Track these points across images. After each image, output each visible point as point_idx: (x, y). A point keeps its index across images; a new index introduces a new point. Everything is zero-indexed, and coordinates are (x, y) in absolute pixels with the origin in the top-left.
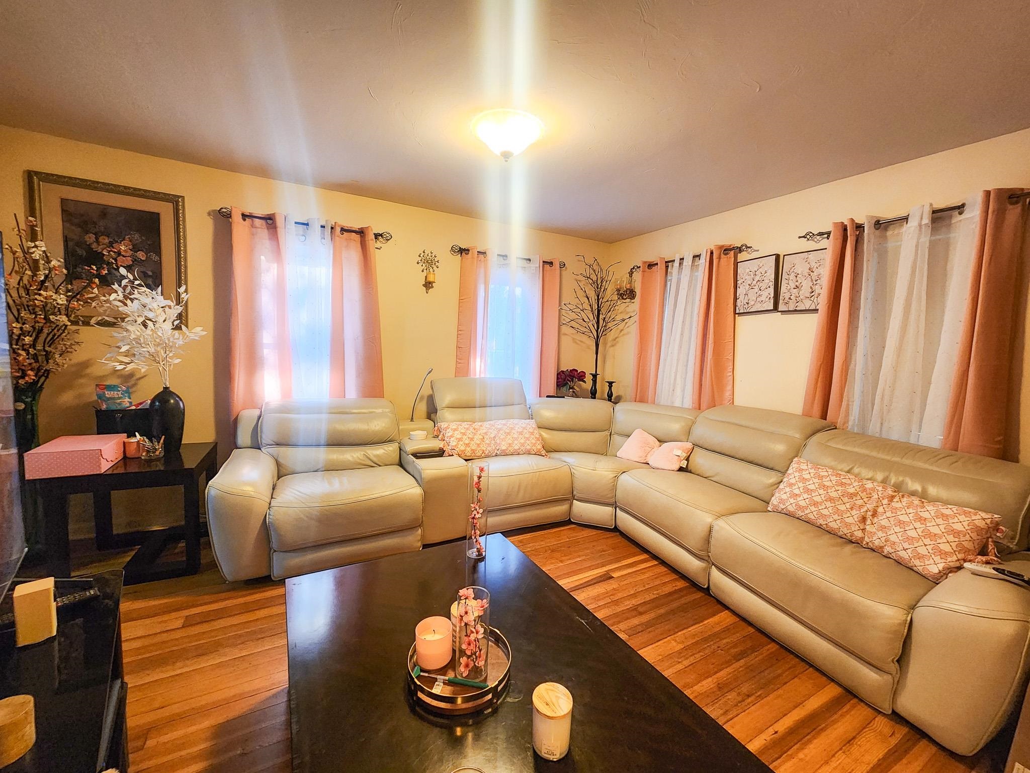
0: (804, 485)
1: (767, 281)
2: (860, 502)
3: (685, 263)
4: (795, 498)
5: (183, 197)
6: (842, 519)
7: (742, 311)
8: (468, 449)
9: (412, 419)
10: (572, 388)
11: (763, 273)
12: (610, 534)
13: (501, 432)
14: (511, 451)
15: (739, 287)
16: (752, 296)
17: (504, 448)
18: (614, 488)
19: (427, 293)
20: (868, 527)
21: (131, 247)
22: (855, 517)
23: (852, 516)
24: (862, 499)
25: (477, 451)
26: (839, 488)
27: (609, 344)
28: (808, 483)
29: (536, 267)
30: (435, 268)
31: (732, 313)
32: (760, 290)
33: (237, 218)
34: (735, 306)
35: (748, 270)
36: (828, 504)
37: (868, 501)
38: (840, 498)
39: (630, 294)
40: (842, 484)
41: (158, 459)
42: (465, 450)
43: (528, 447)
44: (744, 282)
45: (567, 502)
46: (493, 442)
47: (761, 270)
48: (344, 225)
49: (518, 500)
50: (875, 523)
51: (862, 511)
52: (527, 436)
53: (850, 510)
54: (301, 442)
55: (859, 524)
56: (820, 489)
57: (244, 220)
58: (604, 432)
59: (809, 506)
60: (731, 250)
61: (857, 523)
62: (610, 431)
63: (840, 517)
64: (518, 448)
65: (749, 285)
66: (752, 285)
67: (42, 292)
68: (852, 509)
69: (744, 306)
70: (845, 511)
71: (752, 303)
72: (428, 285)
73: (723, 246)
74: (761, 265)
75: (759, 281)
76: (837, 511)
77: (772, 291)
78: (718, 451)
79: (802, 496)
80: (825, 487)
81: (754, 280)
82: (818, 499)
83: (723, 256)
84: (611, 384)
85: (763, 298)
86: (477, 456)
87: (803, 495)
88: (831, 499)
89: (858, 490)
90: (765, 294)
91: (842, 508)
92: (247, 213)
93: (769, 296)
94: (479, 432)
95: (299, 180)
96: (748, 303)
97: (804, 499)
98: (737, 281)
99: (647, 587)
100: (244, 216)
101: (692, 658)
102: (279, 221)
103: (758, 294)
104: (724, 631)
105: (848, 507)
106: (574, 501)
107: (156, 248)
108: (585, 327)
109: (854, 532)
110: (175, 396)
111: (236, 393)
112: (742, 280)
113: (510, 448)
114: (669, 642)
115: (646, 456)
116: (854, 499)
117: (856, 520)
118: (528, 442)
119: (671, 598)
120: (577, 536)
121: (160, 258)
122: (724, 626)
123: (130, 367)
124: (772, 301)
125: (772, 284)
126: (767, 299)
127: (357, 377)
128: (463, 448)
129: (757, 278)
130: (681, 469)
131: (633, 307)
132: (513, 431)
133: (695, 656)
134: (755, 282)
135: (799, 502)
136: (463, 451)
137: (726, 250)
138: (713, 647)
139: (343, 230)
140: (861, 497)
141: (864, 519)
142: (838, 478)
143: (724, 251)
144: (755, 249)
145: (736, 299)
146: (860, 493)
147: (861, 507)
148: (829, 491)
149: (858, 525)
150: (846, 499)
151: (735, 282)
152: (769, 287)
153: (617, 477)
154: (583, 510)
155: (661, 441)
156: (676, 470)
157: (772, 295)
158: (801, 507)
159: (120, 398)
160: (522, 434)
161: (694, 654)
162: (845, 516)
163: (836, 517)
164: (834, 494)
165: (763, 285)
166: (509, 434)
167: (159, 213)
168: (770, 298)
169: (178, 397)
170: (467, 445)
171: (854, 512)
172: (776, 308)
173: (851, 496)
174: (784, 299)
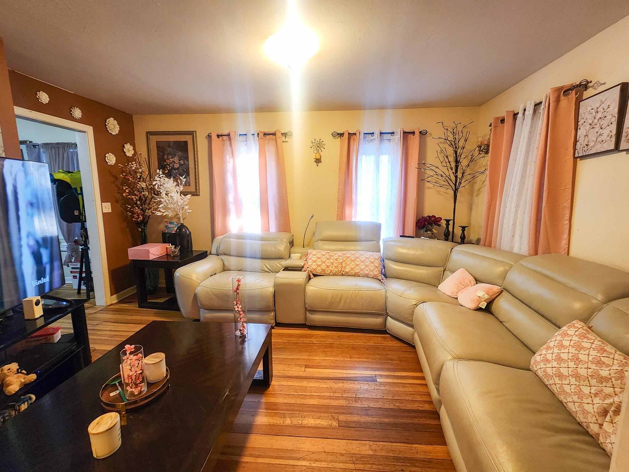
0: (559, 352)
1: (609, 117)
2: (609, 390)
3: (527, 113)
4: (545, 363)
5: (195, 131)
6: (581, 403)
7: (581, 155)
8: (319, 268)
9: (304, 246)
10: (431, 231)
11: (605, 108)
12: (411, 349)
13: (348, 259)
14: (353, 273)
15: (579, 128)
16: (592, 137)
17: (347, 270)
18: (412, 313)
19: (317, 166)
20: (605, 424)
21: (178, 159)
22: (596, 406)
23: (593, 404)
24: (614, 388)
25: (327, 270)
26: (593, 366)
27: (475, 194)
28: (562, 351)
29: (398, 138)
30: (322, 149)
31: (572, 158)
32: (602, 128)
33: (214, 137)
34: (575, 149)
35: (590, 108)
36: (573, 381)
37: (620, 393)
38: (588, 378)
39: (485, 149)
40: (599, 363)
41: (177, 256)
42: (316, 269)
43: (367, 272)
44: (585, 122)
45: (383, 317)
46: (340, 266)
47: (603, 105)
48: (266, 131)
49: (340, 308)
50: (615, 423)
51: (606, 402)
52: (367, 264)
53: (593, 396)
54: (248, 255)
55: (597, 416)
56: (571, 361)
57: (218, 138)
58: (439, 268)
59: (554, 376)
60: (571, 89)
61: (596, 414)
62: (445, 268)
63: (579, 401)
64: (358, 271)
65: (590, 124)
66: (593, 124)
67: (139, 183)
68: (596, 395)
69: (584, 149)
70: (587, 396)
71: (592, 144)
72: (318, 161)
73: (562, 87)
74: (604, 100)
75: (601, 118)
76: (580, 394)
77: (614, 128)
78: (519, 298)
79: (551, 363)
80: (577, 360)
81: (595, 118)
82: (564, 371)
83: (562, 98)
84: (464, 228)
85: (604, 137)
86: (326, 274)
87: (553, 362)
88: (577, 376)
89: (613, 375)
90: (606, 132)
91: (586, 390)
92: (220, 134)
93: (611, 134)
94: (332, 258)
95: (245, 110)
96: (587, 145)
97: (552, 368)
98: (578, 122)
99: (396, 398)
100: (218, 136)
101: (369, 466)
102: (232, 135)
103: (599, 134)
104: (424, 461)
105: (593, 391)
106: (388, 317)
107: (187, 158)
108: (444, 181)
109: (590, 424)
110: (185, 228)
111: (216, 227)
112: (583, 120)
113: (352, 271)
114: (365, 444)
115: (457, 293)
116: (604, 384)
117: (596, 411)
118: (367, 268)
119: (406, 414)
120: (383, 344)
121: (188, 162)
122: (428, 457)
123: (165, 214)
124: (614, 140)
125: (614, 120)
126: (609, 138)
127: (275, 220)
128: (315, 267)
129: (599, 115)
130: (479, 309)
131: (486, 161)
132: (358, 260)
133: (373, 466)
134: (596, 121)
135: (547, 369)
136: (314, 269)
137: (567, 91)
138: (398, 467)
139: (265, 134)
140: (613, 386)
141: (605, 412)
142: (599, 355)
143: (563, 93)
144: (602, 83)
145: (576, 142)
146: (613, 379)
147: (609, 396)
148: (580, 366)
149: (595, 417)
150: (593, 382)
151: (576, 123)
152: (612, 124)
153: (416, 305)
154: (393, 324)
155: (477, 281)
156: (472, 308)
157: (614, 132)
158: (547, 375)
159: (173, 228)
160: (364, 262)
161: (373, 464)
162: (585, 401)
163: (575, 398)
164: (582, 372)
165: (605, 123)
166: (353, 261)
167: (187, 142)
168: (612, 135)
169: (187, 228)
170: (319, 266)
171: (597, 400)
172: (617, 148)
173: (602, 380)
174: (627, 135)
